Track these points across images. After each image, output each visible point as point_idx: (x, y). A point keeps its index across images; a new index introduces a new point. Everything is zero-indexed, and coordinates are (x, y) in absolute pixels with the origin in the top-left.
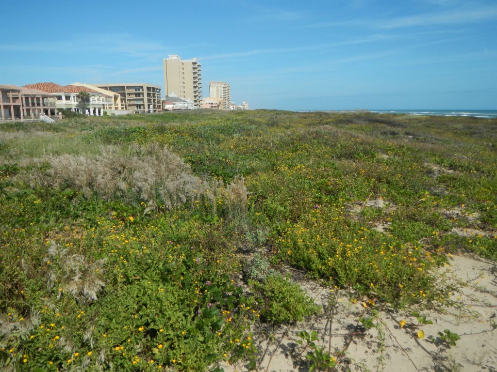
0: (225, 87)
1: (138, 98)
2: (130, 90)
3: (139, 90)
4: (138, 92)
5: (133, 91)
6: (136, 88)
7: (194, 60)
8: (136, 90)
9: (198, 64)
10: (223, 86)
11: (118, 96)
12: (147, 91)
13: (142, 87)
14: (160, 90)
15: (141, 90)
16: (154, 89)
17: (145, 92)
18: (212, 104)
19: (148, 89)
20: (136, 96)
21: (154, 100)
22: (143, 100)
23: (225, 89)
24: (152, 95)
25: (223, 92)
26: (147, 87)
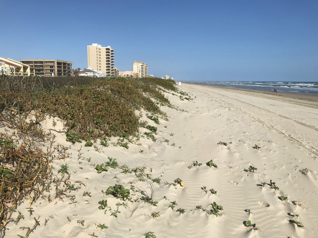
0: (143, 65)
1: (51, 69)
2: (46, 64)
4: (51, 65)
5: (49, 64)
7: (109, 47)
9: (111, 49)
10: (142, 64)
11: (28, 67)
13: (54, 62)
14: (71, 64)
15: (53, 64)
16: (65, 64)
17: (56, 65)
18: (128, 75)
19: (59, 63)
21: (65, 71)
22: (54, 70)
23: (143, 66)
24: (62, 67)
25: (141, 68)
26: (57, 62)
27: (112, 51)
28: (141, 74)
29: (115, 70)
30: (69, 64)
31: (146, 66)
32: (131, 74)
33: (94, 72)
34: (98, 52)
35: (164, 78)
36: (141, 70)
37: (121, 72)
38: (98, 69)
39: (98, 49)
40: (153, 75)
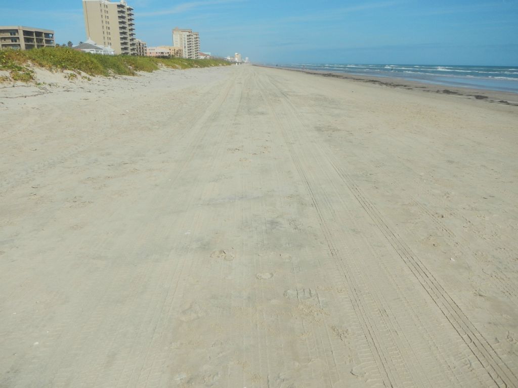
0: (190, 35)
1: (14, 43)
2: (3, 34)
3: (15, 35)
4: (13, 36)
5: (8, 35)
6: (11, 31)
7: (122, 2)
8: (11, 35)
9: (128, 7)
10: (188, 34)
12: (24, 35)
13: (17, 31)
14: (53, 35)
15: (16, 34)
16: (39, 34)
17: (21, 36)
18: (162, 53)
19: (26, 33)
20: (12, 41)
22: (19, 45)
23: (190, 37)
24: (35, 40)
25: (186, 41)
26: (23, 31)
27: (129, 9)
28: (187, 51)
29: (139, 44)
30: (47, 35)
31: (195, 36)
32: (169, 51)
33: (97, 48)
34: (103, 11)
35: (232, 58)
36: (187, 43)
37: (150, 48)
38: (107, 43)
39: (103, 5)
40: (210, 53)
